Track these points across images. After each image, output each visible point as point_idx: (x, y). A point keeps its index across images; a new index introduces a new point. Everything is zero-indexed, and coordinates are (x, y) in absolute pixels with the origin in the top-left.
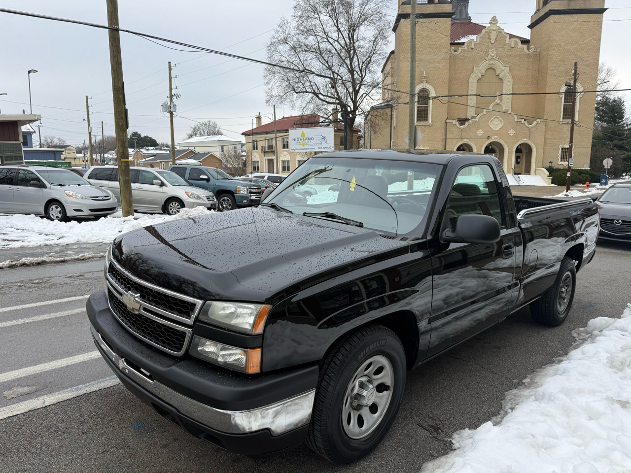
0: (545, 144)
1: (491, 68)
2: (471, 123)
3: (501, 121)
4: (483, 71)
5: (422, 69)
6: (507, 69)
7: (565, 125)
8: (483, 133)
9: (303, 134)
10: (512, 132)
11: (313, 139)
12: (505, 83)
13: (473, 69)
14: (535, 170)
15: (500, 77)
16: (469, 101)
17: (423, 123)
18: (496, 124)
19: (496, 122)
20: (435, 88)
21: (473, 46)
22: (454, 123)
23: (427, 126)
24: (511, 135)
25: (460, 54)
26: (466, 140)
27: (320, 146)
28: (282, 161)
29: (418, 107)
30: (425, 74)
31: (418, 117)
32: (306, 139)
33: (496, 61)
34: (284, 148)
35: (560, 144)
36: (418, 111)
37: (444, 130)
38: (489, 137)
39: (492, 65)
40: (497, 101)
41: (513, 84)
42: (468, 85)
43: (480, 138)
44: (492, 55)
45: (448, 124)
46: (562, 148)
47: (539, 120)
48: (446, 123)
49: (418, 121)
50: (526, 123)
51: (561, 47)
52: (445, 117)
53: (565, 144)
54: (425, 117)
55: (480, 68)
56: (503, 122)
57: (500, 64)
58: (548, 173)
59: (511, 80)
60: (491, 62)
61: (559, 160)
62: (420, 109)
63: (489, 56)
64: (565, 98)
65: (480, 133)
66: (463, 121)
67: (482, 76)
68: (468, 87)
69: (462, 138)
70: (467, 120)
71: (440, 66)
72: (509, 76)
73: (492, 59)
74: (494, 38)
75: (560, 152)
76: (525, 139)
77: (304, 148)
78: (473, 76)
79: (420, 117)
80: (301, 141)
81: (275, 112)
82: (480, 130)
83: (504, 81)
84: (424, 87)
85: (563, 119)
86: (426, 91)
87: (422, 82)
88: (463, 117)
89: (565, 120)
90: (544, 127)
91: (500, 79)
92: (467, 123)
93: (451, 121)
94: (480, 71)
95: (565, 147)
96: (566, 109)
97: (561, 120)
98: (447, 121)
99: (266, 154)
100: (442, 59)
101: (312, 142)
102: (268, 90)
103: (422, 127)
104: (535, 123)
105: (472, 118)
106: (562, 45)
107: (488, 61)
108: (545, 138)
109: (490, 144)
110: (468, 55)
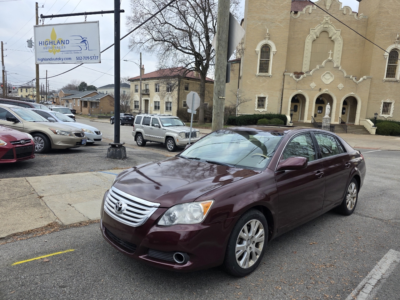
0: (369, 98)
1: (325, 31)
2: (306, 76)
3: (332, 76)
4: (318, 34)
5: (266, 28)
6: (339, 33)
7: (387, 83)
8: (315, 85)
9: (53, 34)
10: (341, 86)
11: (67, 42)
12: (336, 45)
13: (309, 31)
14: (360, 120)
15: (332, 39)
16: (304, 58)
17: (264, 74)
18: (327, 79)
19: (328, 76)
20: (276, 45)
21: (310, 11)
22: (291, 76)
23: (268, 77)
24: (340, 89)
25: (299, 17)
26: (300, 91)
27: (79, 55)
28: (155, 102)
29: (260, 60)
30: (268, 31)
31: (260, 69)
32: (58, 42)
33: (330, 26)
34: (156, 91)
35: (382, 99)
36: (260, 63)
37: (282, 81)
38: (320, 89)
39: (326, 29)
40: (329, 58)
41: (343, 46)
42: (304, 45)
43: (312, 89)
44: (327, 19)
45: (285, 76)
46: (384, 103)
47: (364, 77)
48: (284, 75)
49: (260, 72)
50: (354, 79)
51: (388, 13)
52: (283, 69)
53: (387, 99)
54: (266, 70)
55: (315, 31)
56: (334, 77)
57: (333, 28)
58: (372, 124)
59: (341, 42)
60: (325, 26)
61: (380, 112)
62: (262, 62)
63: (324, 20)
64: (389, 60)
65: (313, 85)
66: (298, 74)
67: (317, 37)
68: (304, 47)
69: (297, 89)
70: (302, 73)
71: (282, 26)
72: (340, 38)
73: (327, 23)
74: (329, 5)
75: (382, 106)
76: (352, 93)
77: (55, 58)
78: (309, 38)
79: (262, 69)
80: (51, 46)
81: (141, 59)
82: (313, 83)
83: (336, 43)
84: (267, 43)
85: (386, 77)
86: (268, 47)
87: (265, 39)
88: (299, 72)
89: (388, 79)
90: (370, 83)
91: (332, 41)
92: (302, 76)
93: (289, 74)
94: (315, 33)
95: (386, 102)
96: (390, 69)
97: (385, 78)
98: (285, 74)
99: (144, 96)
100: (283, 19)
101: (68, 47)
102: (132, 38)
103: (264, 77)
104: (361, 79)
105: (307, 72)
106: (389, 12)
107: (322, 25)
108: (369, 93)
109: (321, 96)
110: (305, 19)
